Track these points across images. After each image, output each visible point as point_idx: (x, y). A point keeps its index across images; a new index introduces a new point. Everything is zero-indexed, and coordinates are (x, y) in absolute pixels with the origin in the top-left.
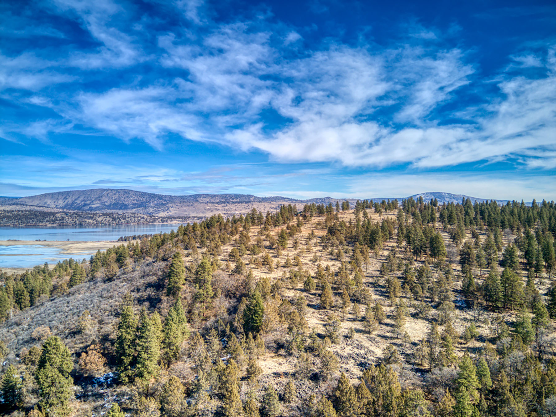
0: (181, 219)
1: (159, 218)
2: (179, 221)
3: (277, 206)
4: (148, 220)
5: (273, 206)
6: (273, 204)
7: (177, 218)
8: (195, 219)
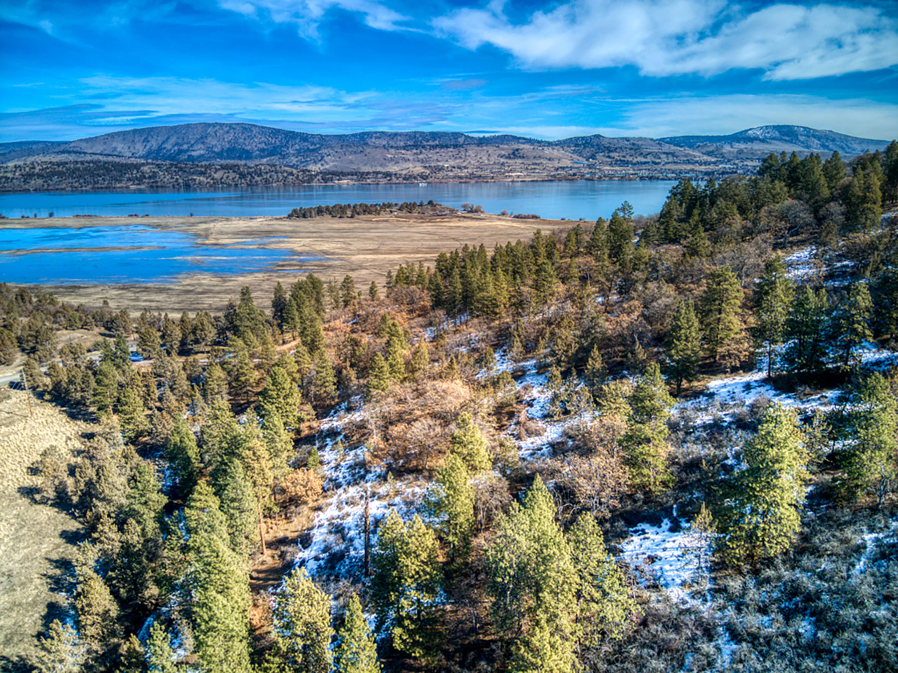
0: (355, 177)
1: (318, 174)
2: (352, 180)
4: (300, 178)
7: (349, 174)
8: (380, 176)
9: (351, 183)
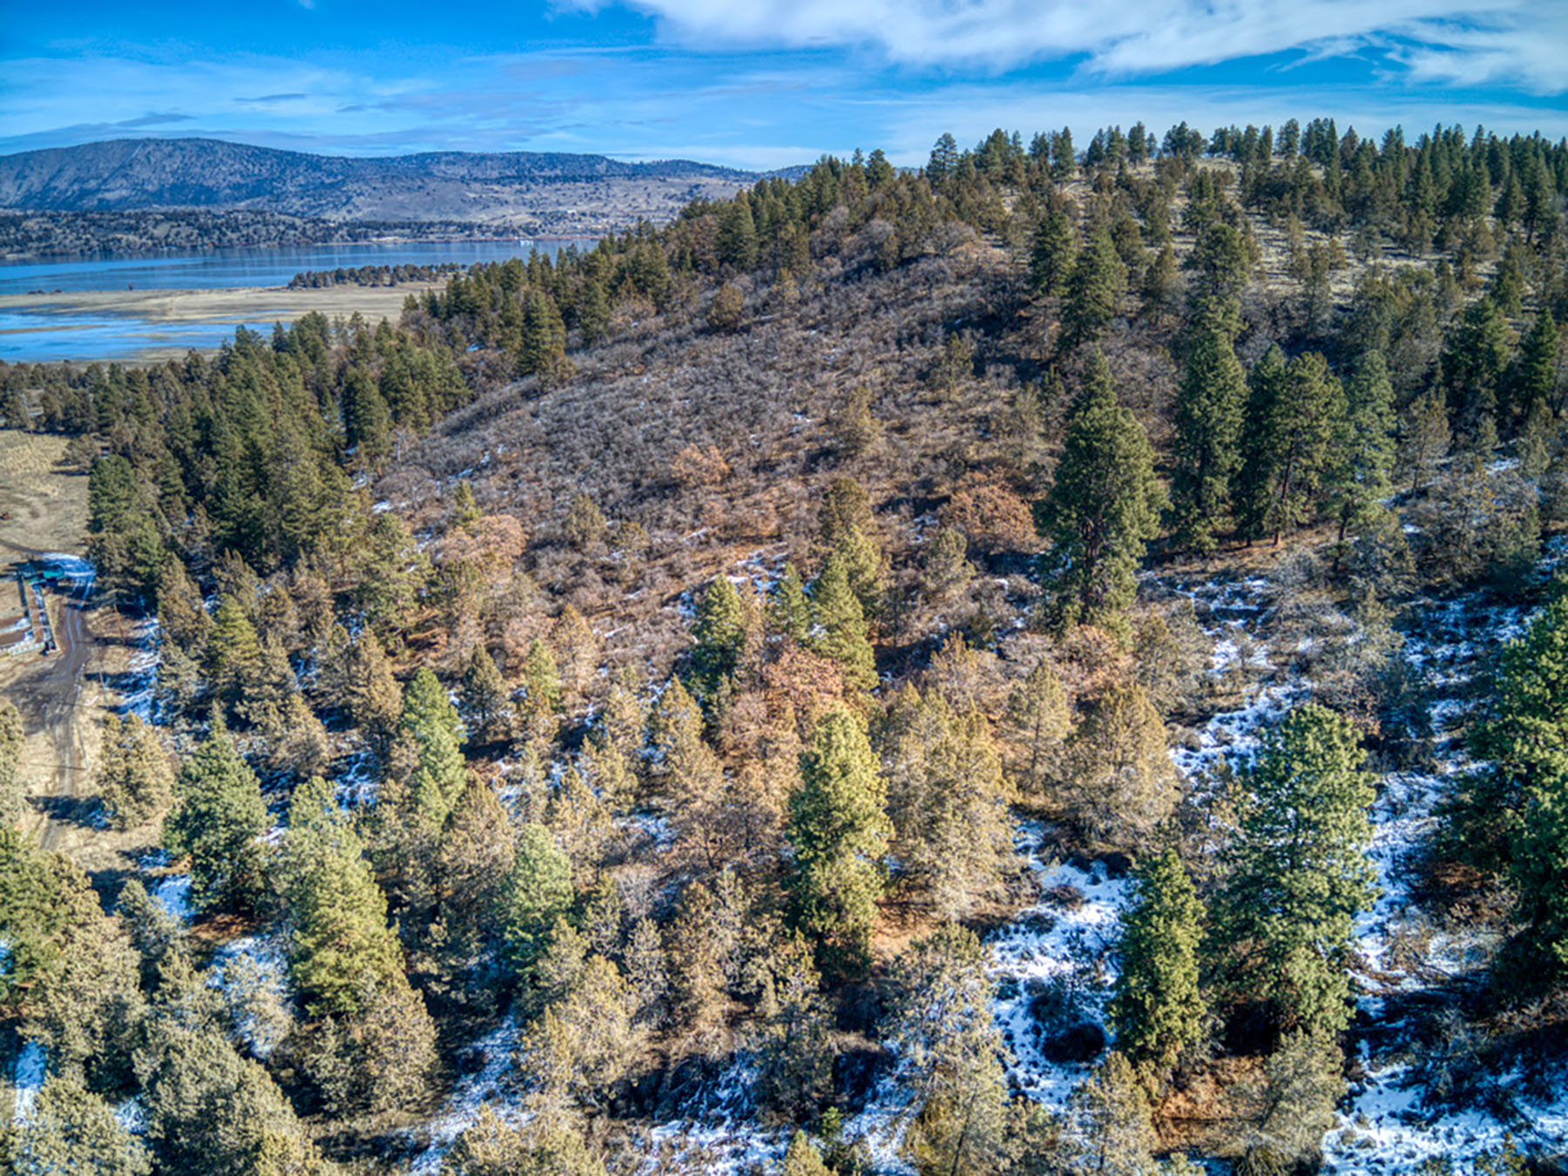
0: (407, 231)
1: (340, 226)
2: (402, 235)
3: (686, 190)
4: (309, 233)
5: (673, 191)
6: (672, 185)
7: (396, 226)
8: (452, 228)
9: (401, 240)
